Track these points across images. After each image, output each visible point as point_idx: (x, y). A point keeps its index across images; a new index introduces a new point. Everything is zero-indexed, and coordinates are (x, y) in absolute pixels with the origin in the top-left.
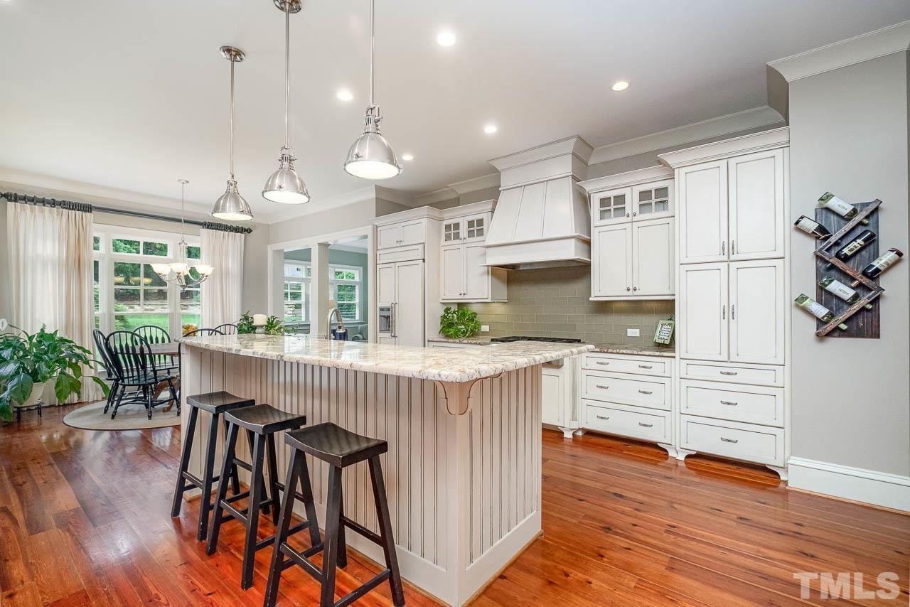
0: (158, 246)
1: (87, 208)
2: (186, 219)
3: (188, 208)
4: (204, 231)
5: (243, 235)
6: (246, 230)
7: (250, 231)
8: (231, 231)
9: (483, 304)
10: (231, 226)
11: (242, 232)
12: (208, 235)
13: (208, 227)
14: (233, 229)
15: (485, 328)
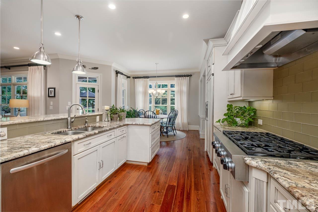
7: (191, 75)
8: (184, 77)
9: (259, 102)
10: (185, 75)
11: (188, 77)
12: (177, 79)
13: (177, 77)
14: (185, 76)
15: (260, 122)
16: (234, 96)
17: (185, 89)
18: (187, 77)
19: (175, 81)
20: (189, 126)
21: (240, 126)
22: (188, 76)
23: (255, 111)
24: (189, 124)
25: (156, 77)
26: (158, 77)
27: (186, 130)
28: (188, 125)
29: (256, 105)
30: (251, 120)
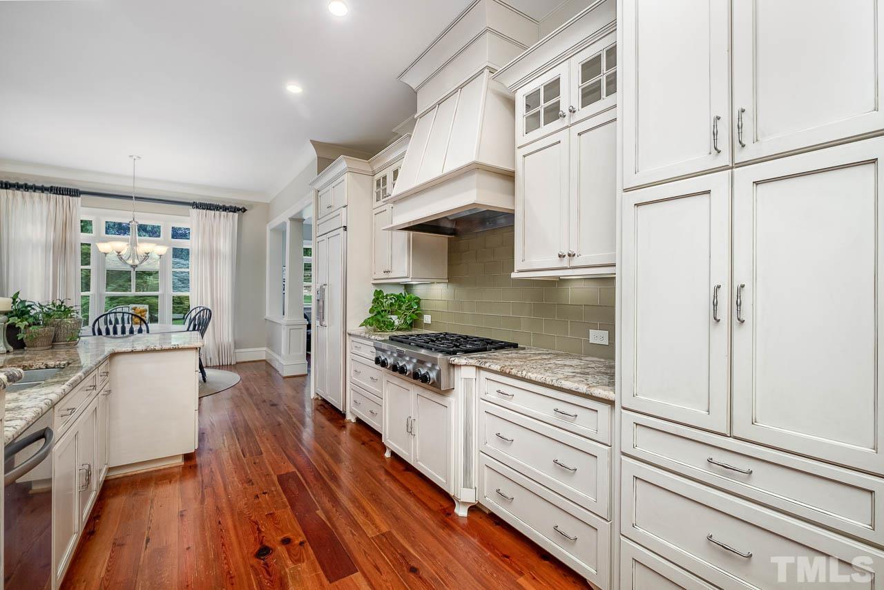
0: (149, 229)
1: (74, 193)
2: (137, 196)
3: (139, 184)
4: (194, 212)
5: (236, 215)
6: (239, 210)
7: (245, 210)
8: (223, 210)
9: (425, 286)
10: (224, 206)
11: (235, 212)
12: (198, 215)
13: (197, 207)
14: (225, 209)
15: (427, 319)
16: (391, 275)
17: (225, 245)
18: (232, 212)
19: (192, 220)
20: (237, 351)
21: (398, 329)
22: (234, 210)
23: (418, 301)
24: (237, 345)
25: (131, 198)
26: (137, 198)
27: (231, 364)
28: (235, 348)
29: (419, 291)
30: (415, 317)
